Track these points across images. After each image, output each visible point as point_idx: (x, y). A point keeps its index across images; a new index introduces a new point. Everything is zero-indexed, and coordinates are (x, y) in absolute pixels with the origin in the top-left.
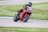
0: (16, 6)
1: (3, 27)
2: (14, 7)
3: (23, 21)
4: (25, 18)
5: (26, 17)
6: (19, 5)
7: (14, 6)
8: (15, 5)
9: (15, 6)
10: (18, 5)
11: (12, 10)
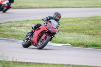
0: (72, 20)
1: (44, 64)
2: (68, 22)
3: (36, 47)
4: (41, 42)
5: (43, 40)
6: (79, 19)
7: (68, 20)
8: (69, 18)
9: (70, 20)
10: (77, 18)
11: (63, 29)
